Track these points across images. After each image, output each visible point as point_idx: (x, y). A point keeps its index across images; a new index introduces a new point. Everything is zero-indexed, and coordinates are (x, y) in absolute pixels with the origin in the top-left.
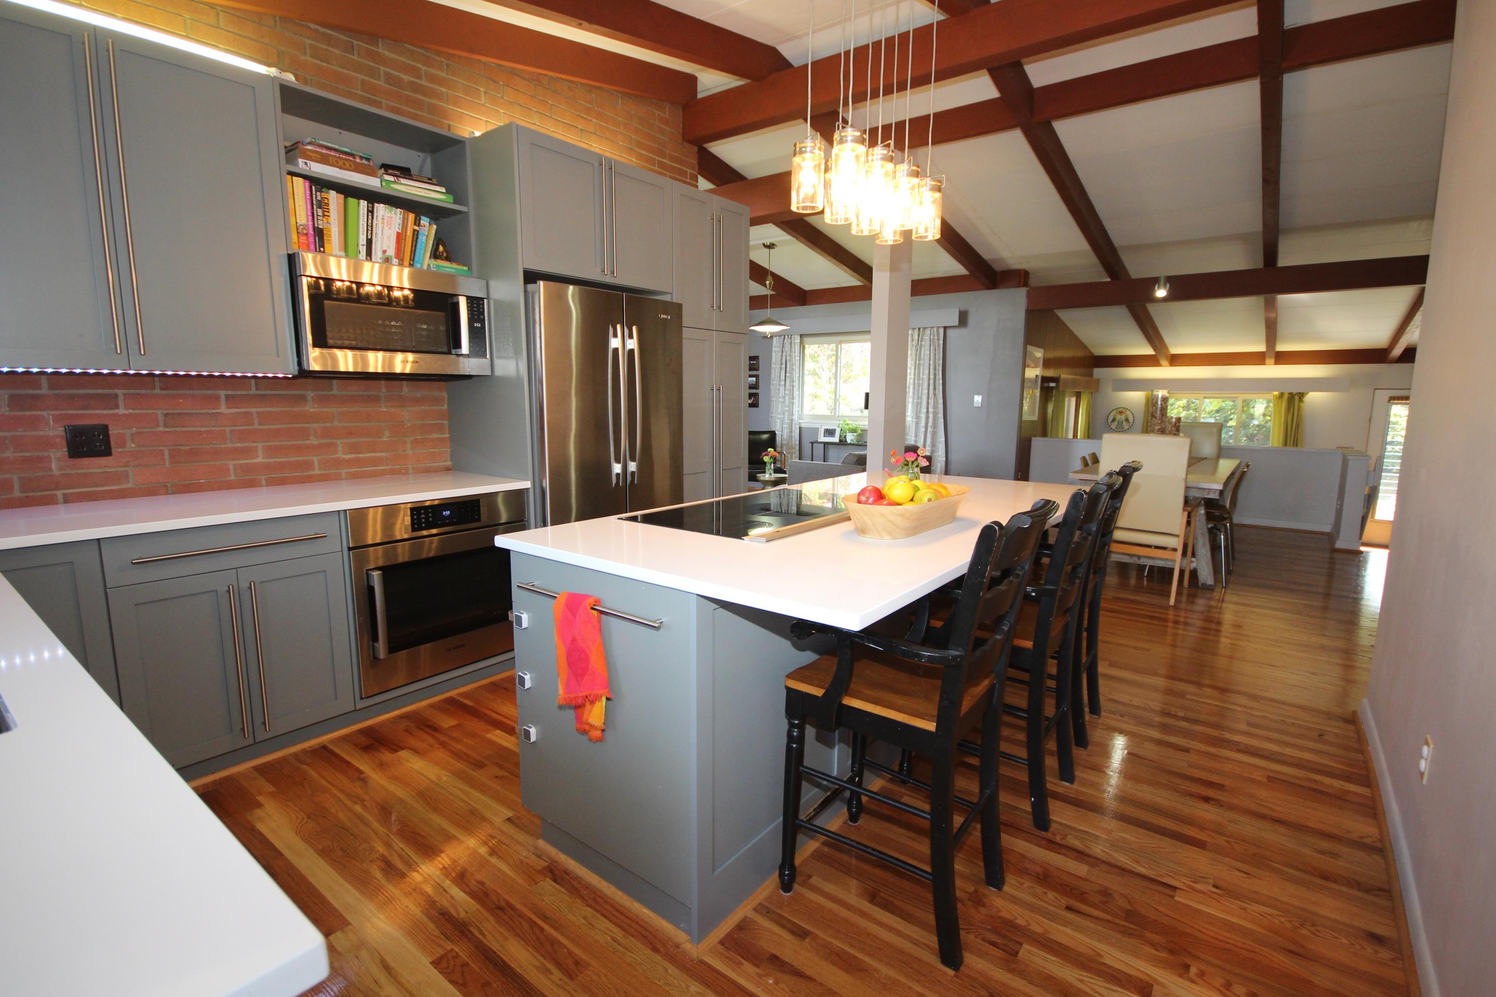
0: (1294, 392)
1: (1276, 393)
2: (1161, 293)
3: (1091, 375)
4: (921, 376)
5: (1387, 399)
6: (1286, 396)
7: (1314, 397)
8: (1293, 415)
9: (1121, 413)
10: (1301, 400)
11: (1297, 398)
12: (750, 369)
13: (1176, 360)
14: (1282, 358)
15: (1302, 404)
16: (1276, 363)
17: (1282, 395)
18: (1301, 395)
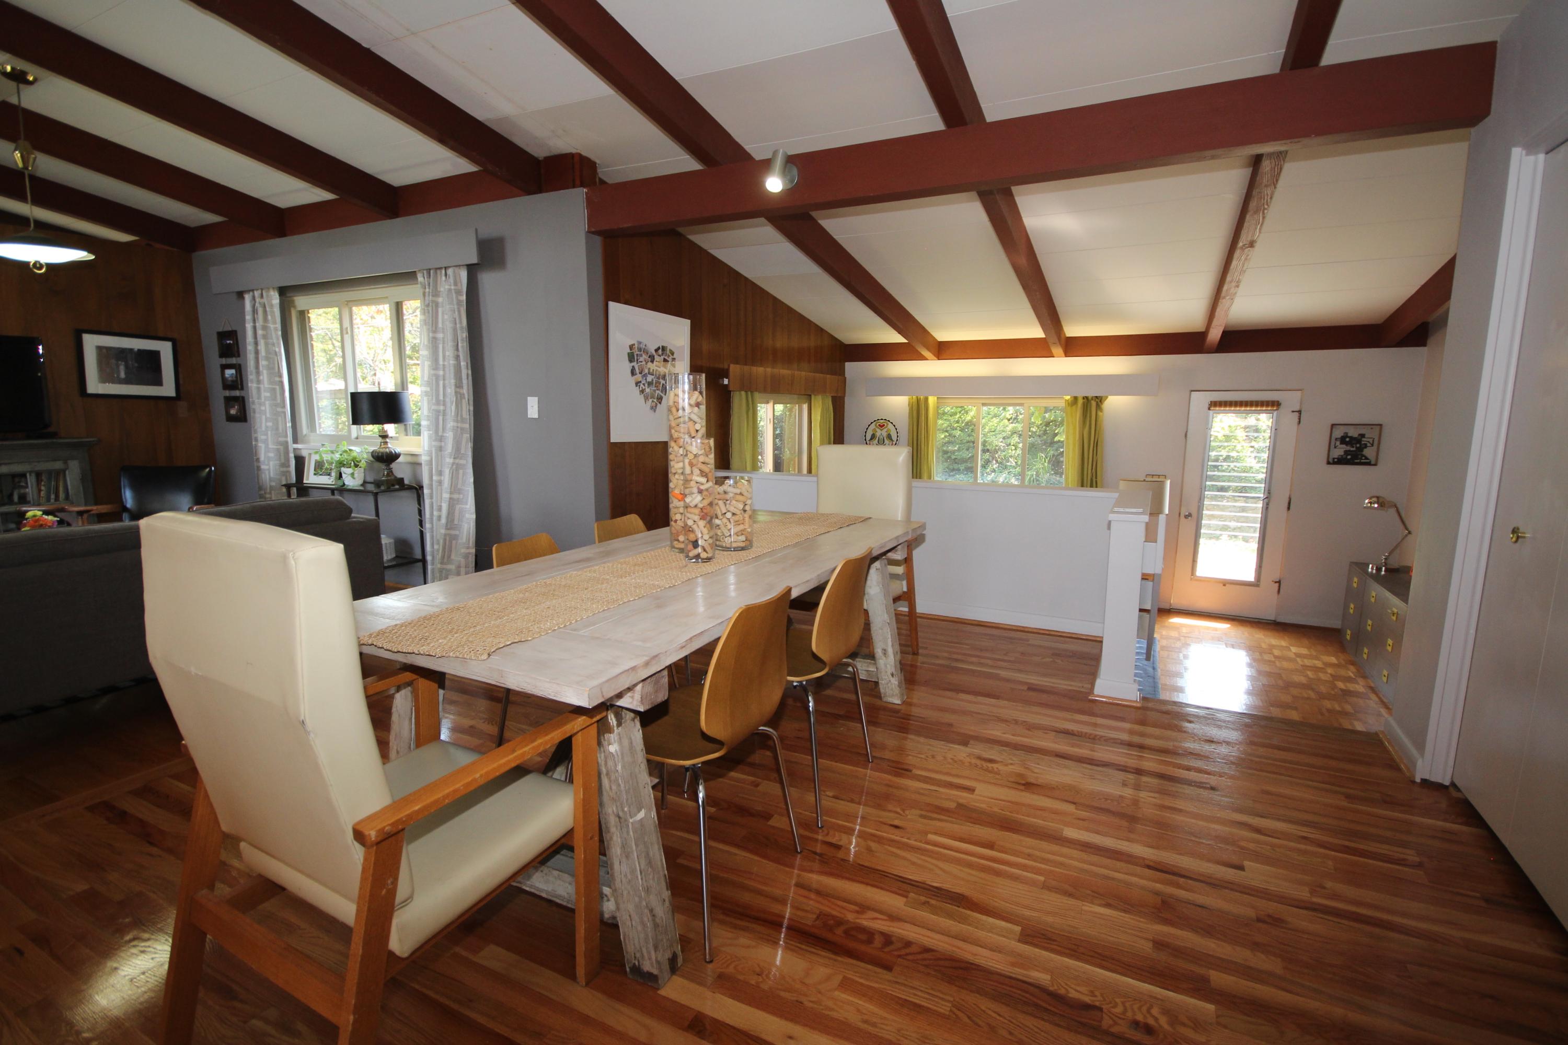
0: (1090, 394)
1: (1068, 397)
2: (774, 184)
3: (842, 372)
4: (441, 362)
5: (1207, 406)
6: (1080, 401)
7: (1115, 403)
8: (1090, 428)
9: (882, 426)
10: (1099, 407)
11: (1094, 403)
12: (222, 355)
13: (943, 350)
14: (1074, 347)
15: (1100, 414)
16: (1067, 354)
17: (1076, 398)
18: (1099, 400)
